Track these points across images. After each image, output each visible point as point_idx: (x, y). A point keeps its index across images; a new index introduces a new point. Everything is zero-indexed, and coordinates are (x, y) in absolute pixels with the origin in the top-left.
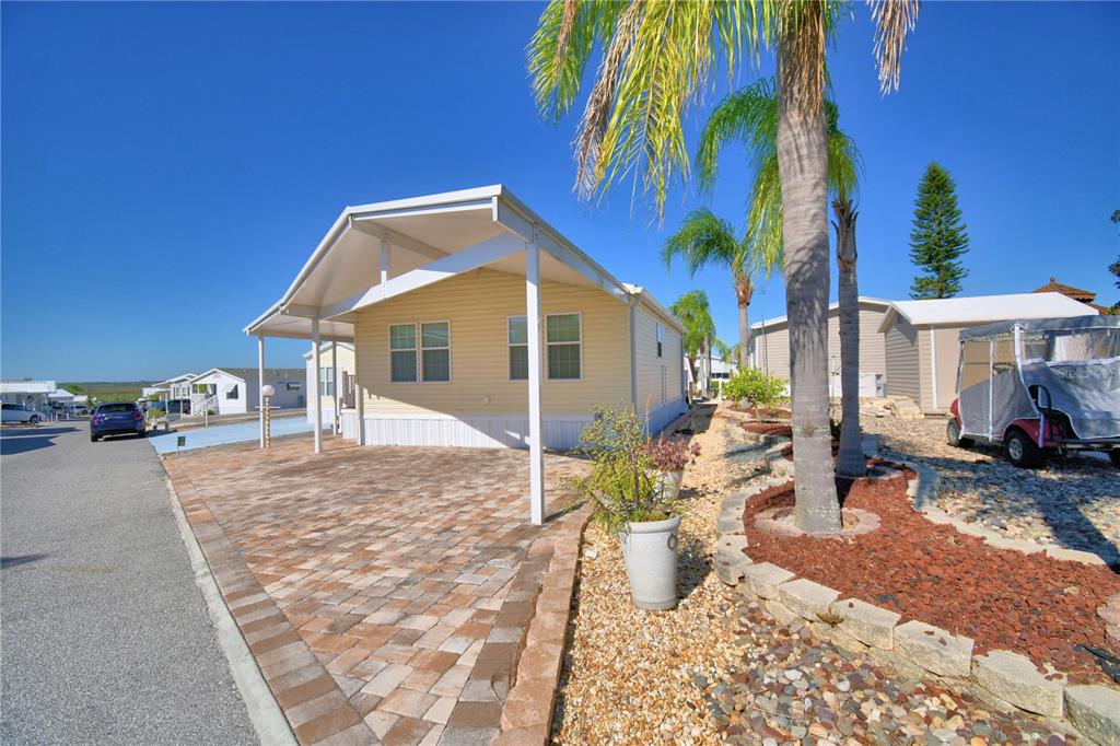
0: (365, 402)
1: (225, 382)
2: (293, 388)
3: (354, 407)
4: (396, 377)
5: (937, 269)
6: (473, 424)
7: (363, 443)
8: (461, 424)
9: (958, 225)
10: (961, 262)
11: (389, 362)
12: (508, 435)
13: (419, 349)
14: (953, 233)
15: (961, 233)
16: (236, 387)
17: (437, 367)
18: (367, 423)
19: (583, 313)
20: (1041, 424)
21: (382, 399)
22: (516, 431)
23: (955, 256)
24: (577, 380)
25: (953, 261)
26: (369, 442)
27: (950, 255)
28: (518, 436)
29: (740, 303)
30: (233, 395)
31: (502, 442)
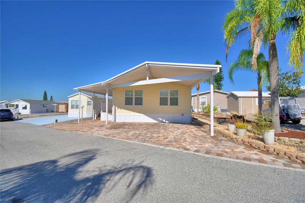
0: (116, 110)
1: (22, 104)
2: (45, 107)
3: (106, 112)
4: (127, 104)
5: (217, 84)
6: (149, 116)
7: (115, 122)
8: (146, 116)
9: (222, 74)
10: (222, 82)
11: (125, 100)
12: (159, 119)
13: (134, 97)
14: (221, 76)
15: (222, 76)
16: (26, 105)
17: (139, 102)
18: (117, 116)
19: (179, 90)
20: (285, 116)
21: (122, 110)
22: (161, 118)
23: (221, 81)
24: (177, 106)
25: (221, 82)
26: (117, 121)
27: (220, 81)
28: (161, 119)
29: (197, 90)
30: (25, 108)
31: (157, 121)
